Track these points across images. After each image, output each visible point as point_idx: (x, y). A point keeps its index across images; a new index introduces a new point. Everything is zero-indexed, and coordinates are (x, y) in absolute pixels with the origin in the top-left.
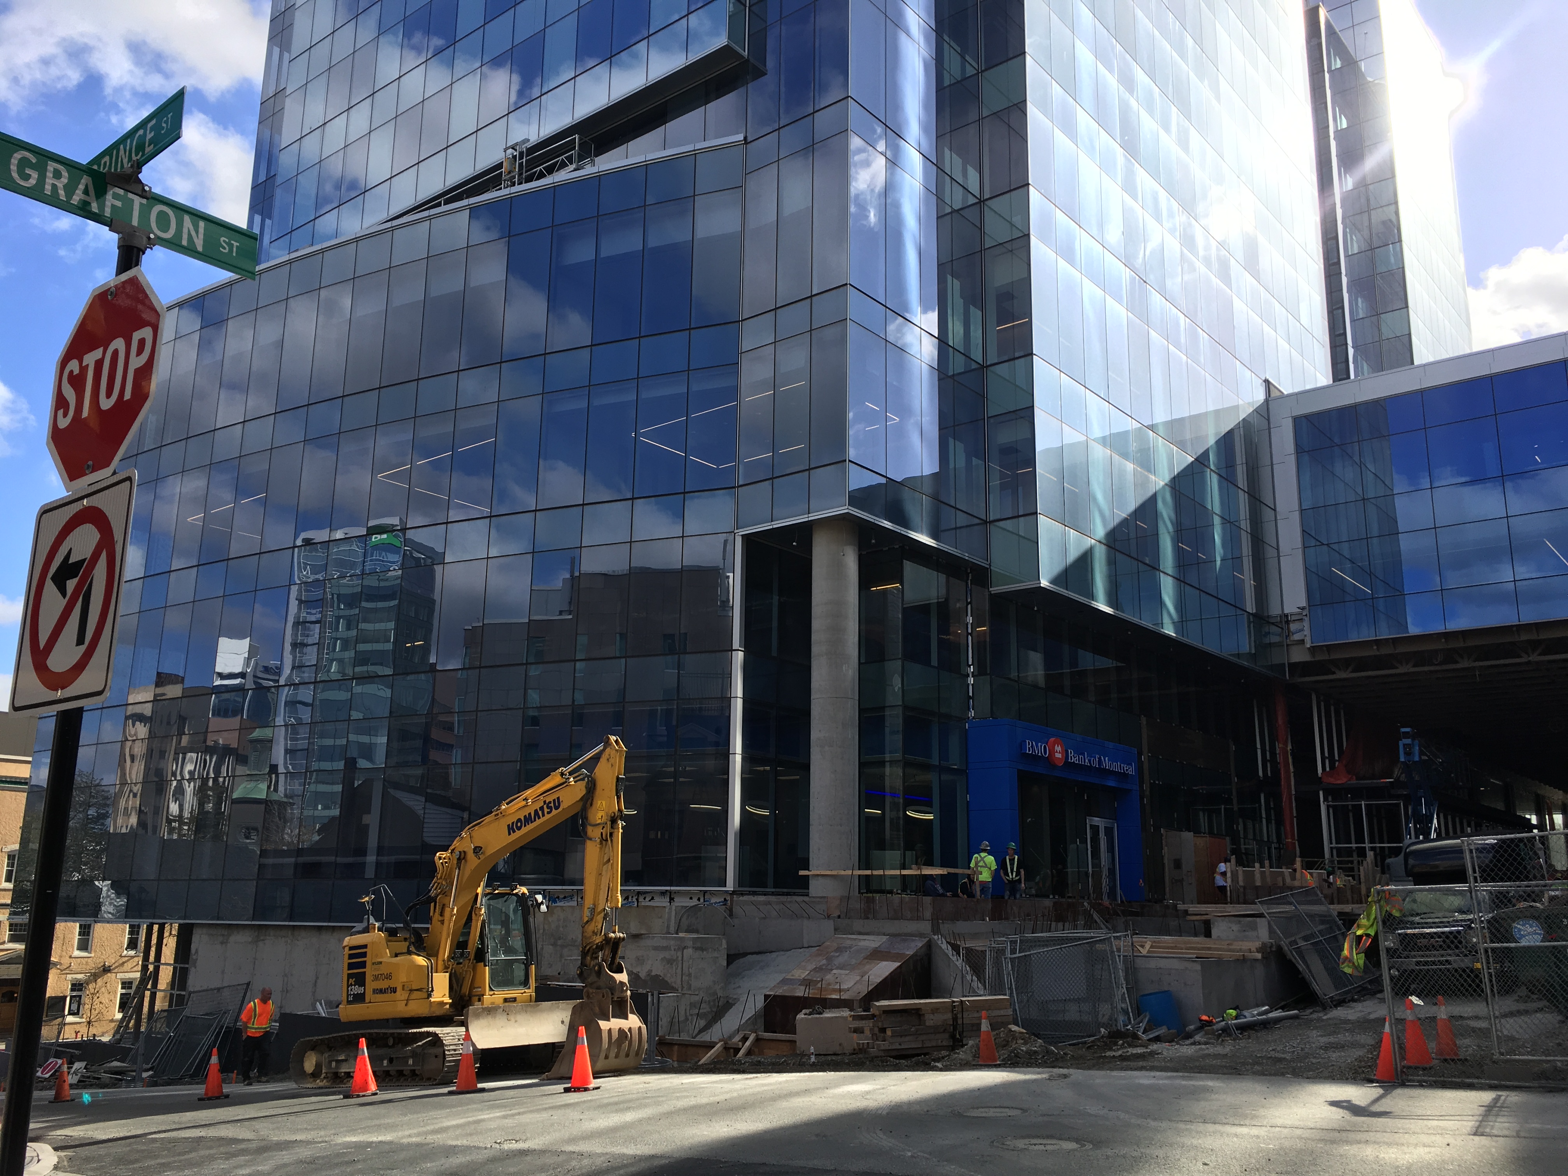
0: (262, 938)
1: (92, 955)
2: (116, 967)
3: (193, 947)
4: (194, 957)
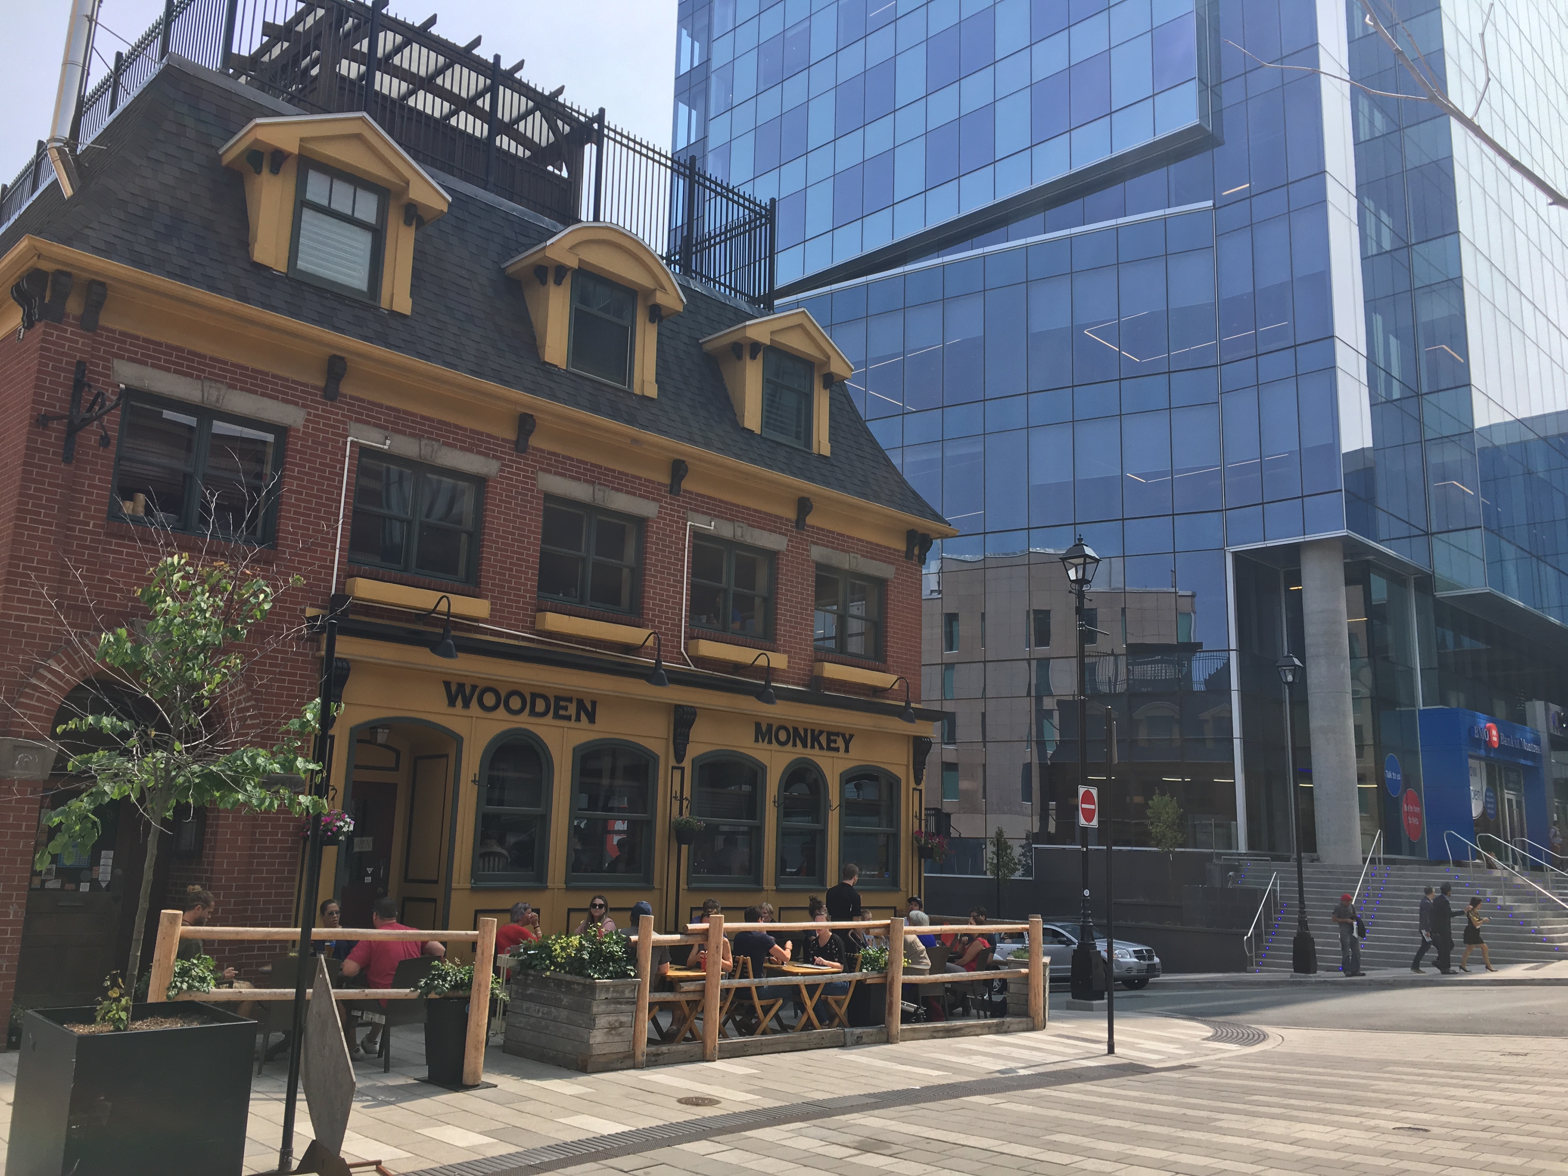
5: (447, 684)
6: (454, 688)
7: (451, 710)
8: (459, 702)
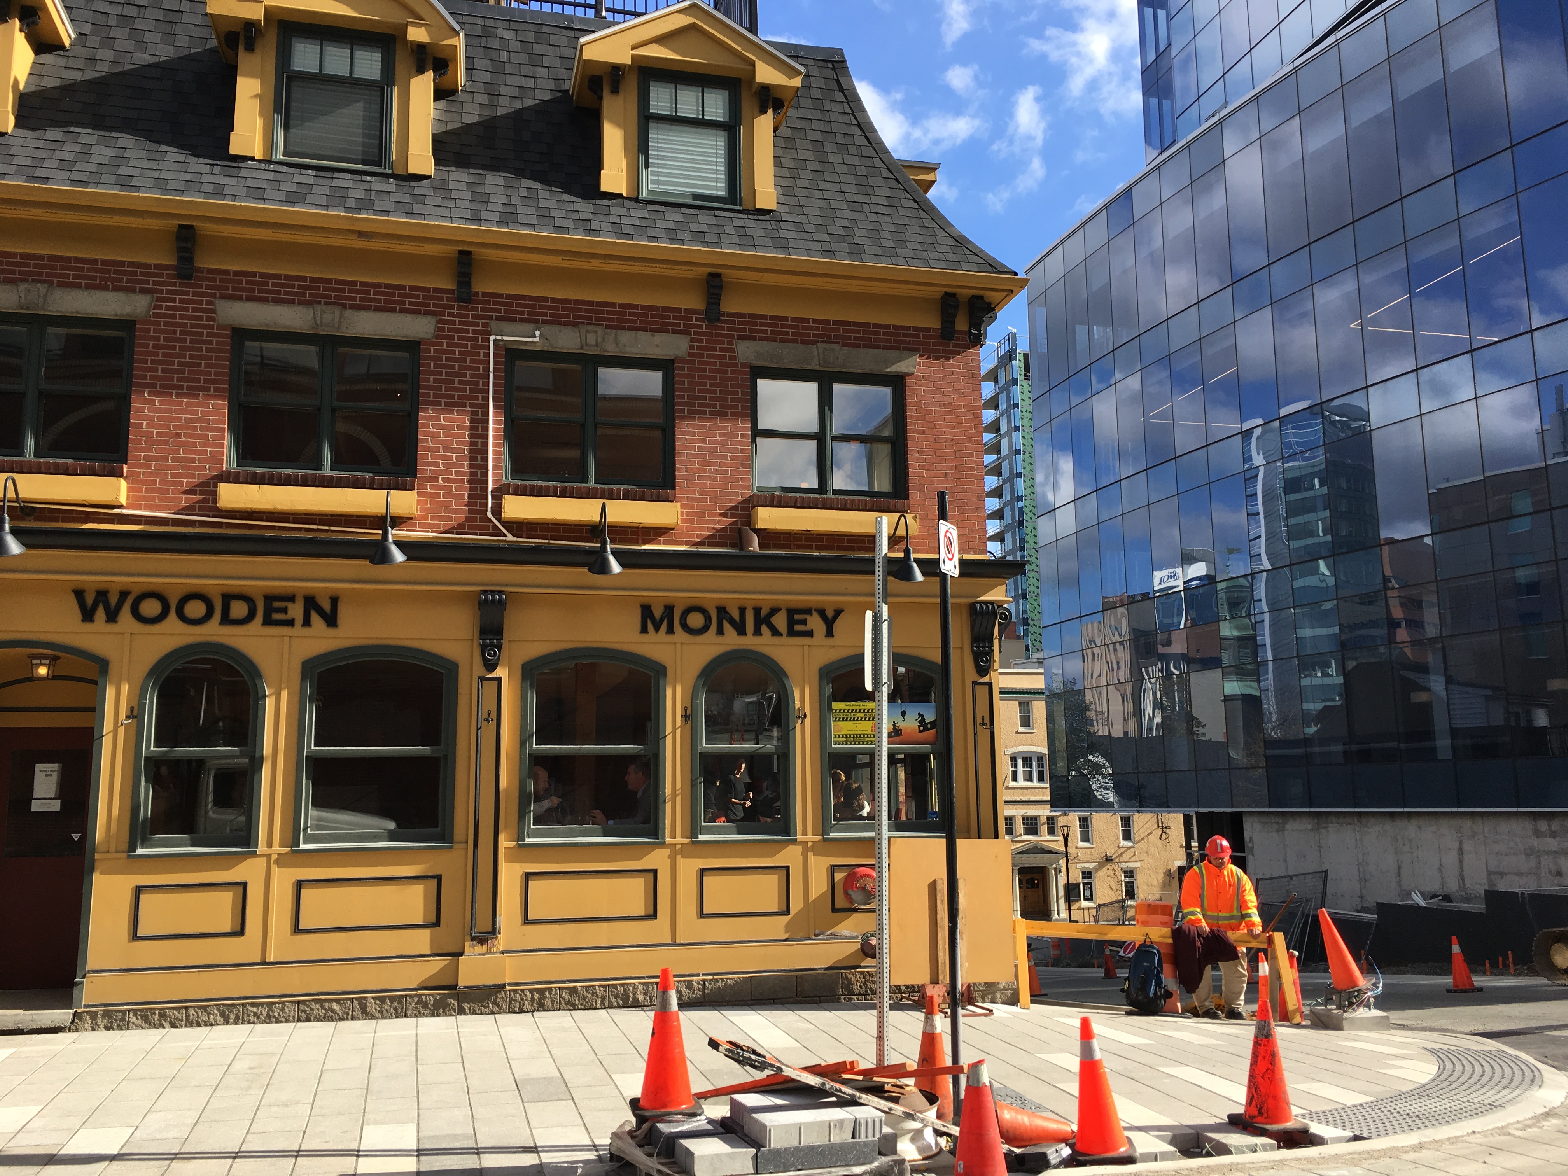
0: (1323, 825)
1: (1094, 846)
2: (1117, 857)
3: (1247, 835)
4: (1250, 845)
5: (79, 594)
6: (90, 600)
7: (88, 627)
8: (100, 614)
